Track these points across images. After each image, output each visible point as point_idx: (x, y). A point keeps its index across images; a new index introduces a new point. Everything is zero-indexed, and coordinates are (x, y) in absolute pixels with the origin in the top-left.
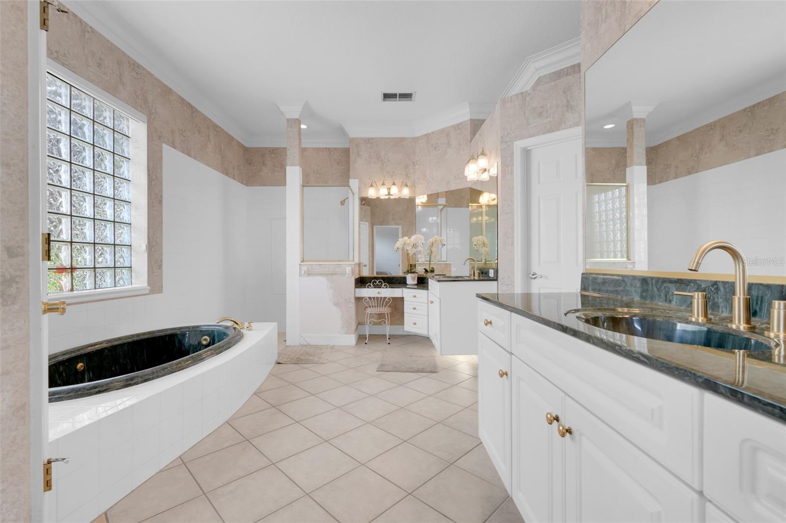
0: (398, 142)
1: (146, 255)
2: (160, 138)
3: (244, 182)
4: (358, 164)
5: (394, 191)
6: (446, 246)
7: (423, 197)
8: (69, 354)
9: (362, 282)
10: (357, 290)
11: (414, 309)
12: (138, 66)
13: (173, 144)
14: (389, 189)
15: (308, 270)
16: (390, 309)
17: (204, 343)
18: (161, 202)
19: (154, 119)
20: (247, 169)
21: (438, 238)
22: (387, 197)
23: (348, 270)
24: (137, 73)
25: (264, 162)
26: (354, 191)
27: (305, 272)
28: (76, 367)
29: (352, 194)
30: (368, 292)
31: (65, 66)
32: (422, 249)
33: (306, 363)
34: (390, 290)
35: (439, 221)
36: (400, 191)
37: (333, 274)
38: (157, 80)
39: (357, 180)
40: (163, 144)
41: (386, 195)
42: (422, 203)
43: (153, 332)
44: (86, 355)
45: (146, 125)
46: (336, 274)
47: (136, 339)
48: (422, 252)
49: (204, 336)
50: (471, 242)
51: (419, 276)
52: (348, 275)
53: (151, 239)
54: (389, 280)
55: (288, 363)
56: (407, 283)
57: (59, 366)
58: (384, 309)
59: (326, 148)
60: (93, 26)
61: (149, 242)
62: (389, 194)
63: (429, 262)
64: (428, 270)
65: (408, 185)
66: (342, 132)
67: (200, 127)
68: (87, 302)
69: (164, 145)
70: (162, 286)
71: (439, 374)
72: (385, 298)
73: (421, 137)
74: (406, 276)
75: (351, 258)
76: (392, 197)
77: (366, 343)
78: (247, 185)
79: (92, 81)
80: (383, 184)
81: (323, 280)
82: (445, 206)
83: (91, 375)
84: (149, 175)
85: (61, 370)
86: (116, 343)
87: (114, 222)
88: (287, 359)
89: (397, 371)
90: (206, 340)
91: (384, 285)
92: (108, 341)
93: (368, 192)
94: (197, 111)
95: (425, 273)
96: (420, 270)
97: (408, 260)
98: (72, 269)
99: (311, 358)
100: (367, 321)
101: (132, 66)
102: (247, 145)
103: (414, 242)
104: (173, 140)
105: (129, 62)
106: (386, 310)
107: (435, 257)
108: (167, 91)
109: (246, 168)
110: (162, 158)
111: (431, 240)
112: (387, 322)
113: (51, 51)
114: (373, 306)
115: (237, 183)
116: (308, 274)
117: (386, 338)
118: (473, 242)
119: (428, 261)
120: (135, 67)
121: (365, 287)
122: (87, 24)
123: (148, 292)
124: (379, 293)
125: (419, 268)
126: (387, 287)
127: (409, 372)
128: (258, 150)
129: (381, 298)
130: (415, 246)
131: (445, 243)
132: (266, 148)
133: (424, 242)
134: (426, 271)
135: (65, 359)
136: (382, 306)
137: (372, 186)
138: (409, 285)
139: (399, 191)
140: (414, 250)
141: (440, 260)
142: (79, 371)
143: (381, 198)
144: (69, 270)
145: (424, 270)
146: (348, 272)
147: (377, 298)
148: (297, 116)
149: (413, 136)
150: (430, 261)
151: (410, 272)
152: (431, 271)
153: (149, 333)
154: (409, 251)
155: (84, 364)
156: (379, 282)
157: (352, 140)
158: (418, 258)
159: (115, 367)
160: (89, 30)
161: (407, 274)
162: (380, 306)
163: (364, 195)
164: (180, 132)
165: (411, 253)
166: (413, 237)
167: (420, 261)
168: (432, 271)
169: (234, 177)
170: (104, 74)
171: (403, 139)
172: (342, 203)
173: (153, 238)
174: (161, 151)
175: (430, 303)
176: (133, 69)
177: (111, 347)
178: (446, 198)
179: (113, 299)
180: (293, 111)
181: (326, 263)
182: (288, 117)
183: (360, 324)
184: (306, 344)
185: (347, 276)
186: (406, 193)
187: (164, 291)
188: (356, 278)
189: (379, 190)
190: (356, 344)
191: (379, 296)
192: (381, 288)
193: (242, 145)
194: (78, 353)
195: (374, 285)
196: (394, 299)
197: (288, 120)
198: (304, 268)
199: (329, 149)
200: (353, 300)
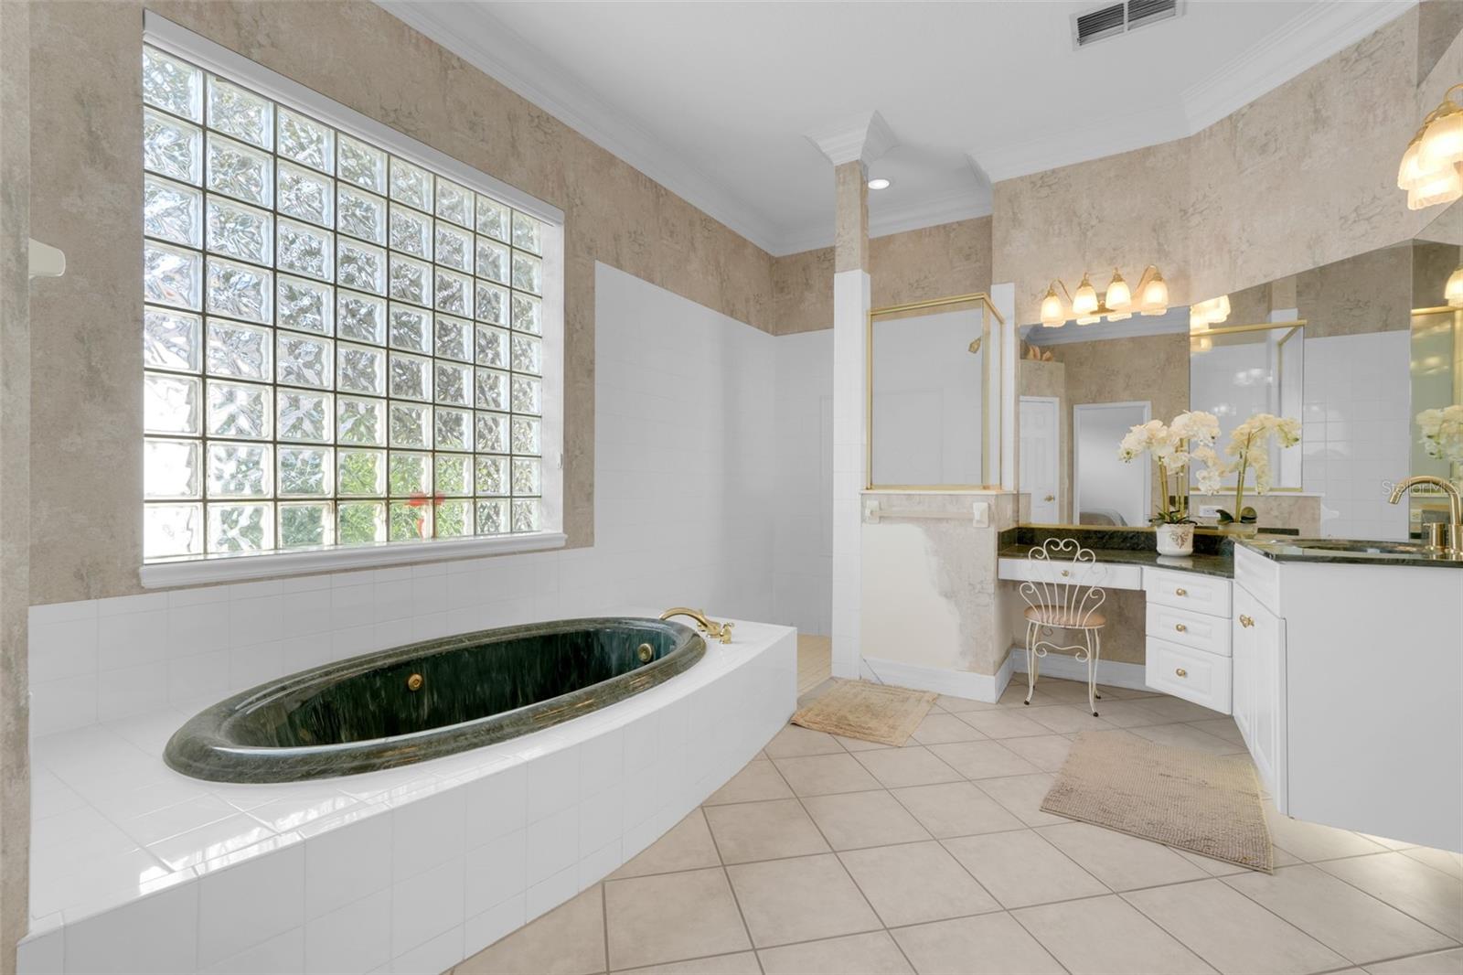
0: (1135, 164)
1: (561, 473)
2: (590, 250)
3: (771, 327)
4: (1015, 247)
5: (1119, 296)
6: (1299, 442)
7: (1218, 306)
8: (397, 657)
9: (1019, 541)
10: (1004, 561)
11: (1182, 629)
12: (548, 119)
13: (617, 261)
14: (1101, 296)
15: (881, 509)
16: (1101, 620)
17: (643, 656)
18: (591, 372)
19: (579, 216)
20: (777, 302)
21: (1272, 419)
22: (1097, 319)
23: (979, 509)
24: (545, 133)
25: (807, 284)
26: (1002, 314)
27: (872, 512)
28: (407, 681)
29: (997, 322)
30: (1033, 569)
31: (410, 133)
32: (1210, 453)
33: (855, 737)
34: (1101, 567)
35: (1270, 379)
36: (1136, 294)
37: (940, 520)
38: (585, 140)
39: (1012, 285)
40: (597, 262)
41: (1093, 313)
42: (1212, 326)
43: (556, 624)
44: (426, 659)
45: (563, 227)
46: (947, 520)
47: (522, 635)
48: (1210, 464)
49: (644, 642)
50: (1415, 429)
51: (1200, 532)
52: (978, 522)
53: (571, 443)
54: (1102, 538)
55: (815, 726)
56: (1159, 549)
57: (374, 676)
58: (1082, 618)
59: (938, 227)
60: (464, 57)
61: (566, 450)
62: (1102, 309)
63: (1235, 493)
64: (1233, 513)
65: (1164, 277)
66: (972, 175)
67: (673, 225)
68: (446, 560)
69: (599, 265)
70: (592, 533)
71: (1274, 879)
72: (1084, 589)
73: (1210, 132)
74: (1156, 529)
75: (994, 480)
76: (1111, 317)
77: (1027, 703)
78: (775, 333)
79: (460, 158)
80: (1085, 284)
81: (914, 535)
82: (1297, 327)
83: (435, 699)
84: (567, 322)
85: (378, 685)
86: (486, 641)
87: (511, 413)
88: (817, 715)
89: (1110, 827)
90: (645, 650)
91: (1083, 555)
92: (471, 636)
93: (1040, 311)
94: (667, 193)
95: (1220, 522)
96: (1206, 514)
97: (1164, 484)
98: (436, 499)
99: (873, 723)
100: (1030, 644)
101: (536, 120)
102: (776, 253)
103: (1184, 434)
104: (617, 253)
105: (529, 114)
106: (1086, 621)
107: (1258, 477)
108: (607, 161)
109: (775, 300)
110: (593, 288)
111: (1245, 428)
112: (1089, 655)
113: (386, 110)
114: (1047, 607)
115: (757, 330)
116: (880, 517)
117: (1087, 693)
118: (1420, 428)
119: (1232, 489)
120: (542, 121)
121: (1027, 557)
122: (452, 54)
123: (563, 543)
124: (1065, 574)
125: (1202, 507)
126: (1090, 560)
127: (1153, 840)
128: (795, 259)
129: (1072, 587)
130: (1183, 445)
131: (1298, 433)
132: (810, 252)
133: (1216, 432)
134: (1226, 517)
135: (386, 667)
136: (1076, 608)
137: (1051, 293)
138: (1166, 556)
139: (1132, 298)
140: (1183, 458)
141: (1276, 487)
142: (412, 689)
143: (1080, 322)
144: (431, 501)
145: (1219, 515)
146: (977, 516)
147: (1061, 587)
148: (857, 156)
149: (1181, 136)
150: (1239, 489)
151: (1167, 518)
152: (1243, 518)
153: (549, 624)
154: (1166, 461)
155: (422, 677)
156: (1066, 545)
157: (999, 188)
158: (1198, 480)
159: (482, 687)
160: (455, 65)
161: (1159, 526)
162: (1069, 608)
163: (1031, 321)
164: (630, 237)
165: (1172, 465)
166: (1180, 421)
167: (1204, 488)
168: (1249, 518)
169: (747, 318)
170: (483, 140)
171: (1148, 152)
172: (973, 348)
173: (574, 442)
174: (592, 275)
175: (1238, 624)
176: (537, 126)
177: (477, 647)
178: (1298, 306)
179: (496, 555)
180: (846, 145)
181: (922, 492)
182: (837, 162)
183: (1014, 646)
184: (874, 680)
185: (975, 524)
186: (1156, 297)
187: (596, 545)
188: (1002, 530)
189: (1072, 302)
190: (998, 702)
191: (1067, 581)
192: (1072, 559)
193: (767, 254)
194: (414, 655)
195: (1049, 551)
196: (1115, 593)
197: (838, 169)
198: (872, 504)
199: (944, 227)
200: (991, 587)
